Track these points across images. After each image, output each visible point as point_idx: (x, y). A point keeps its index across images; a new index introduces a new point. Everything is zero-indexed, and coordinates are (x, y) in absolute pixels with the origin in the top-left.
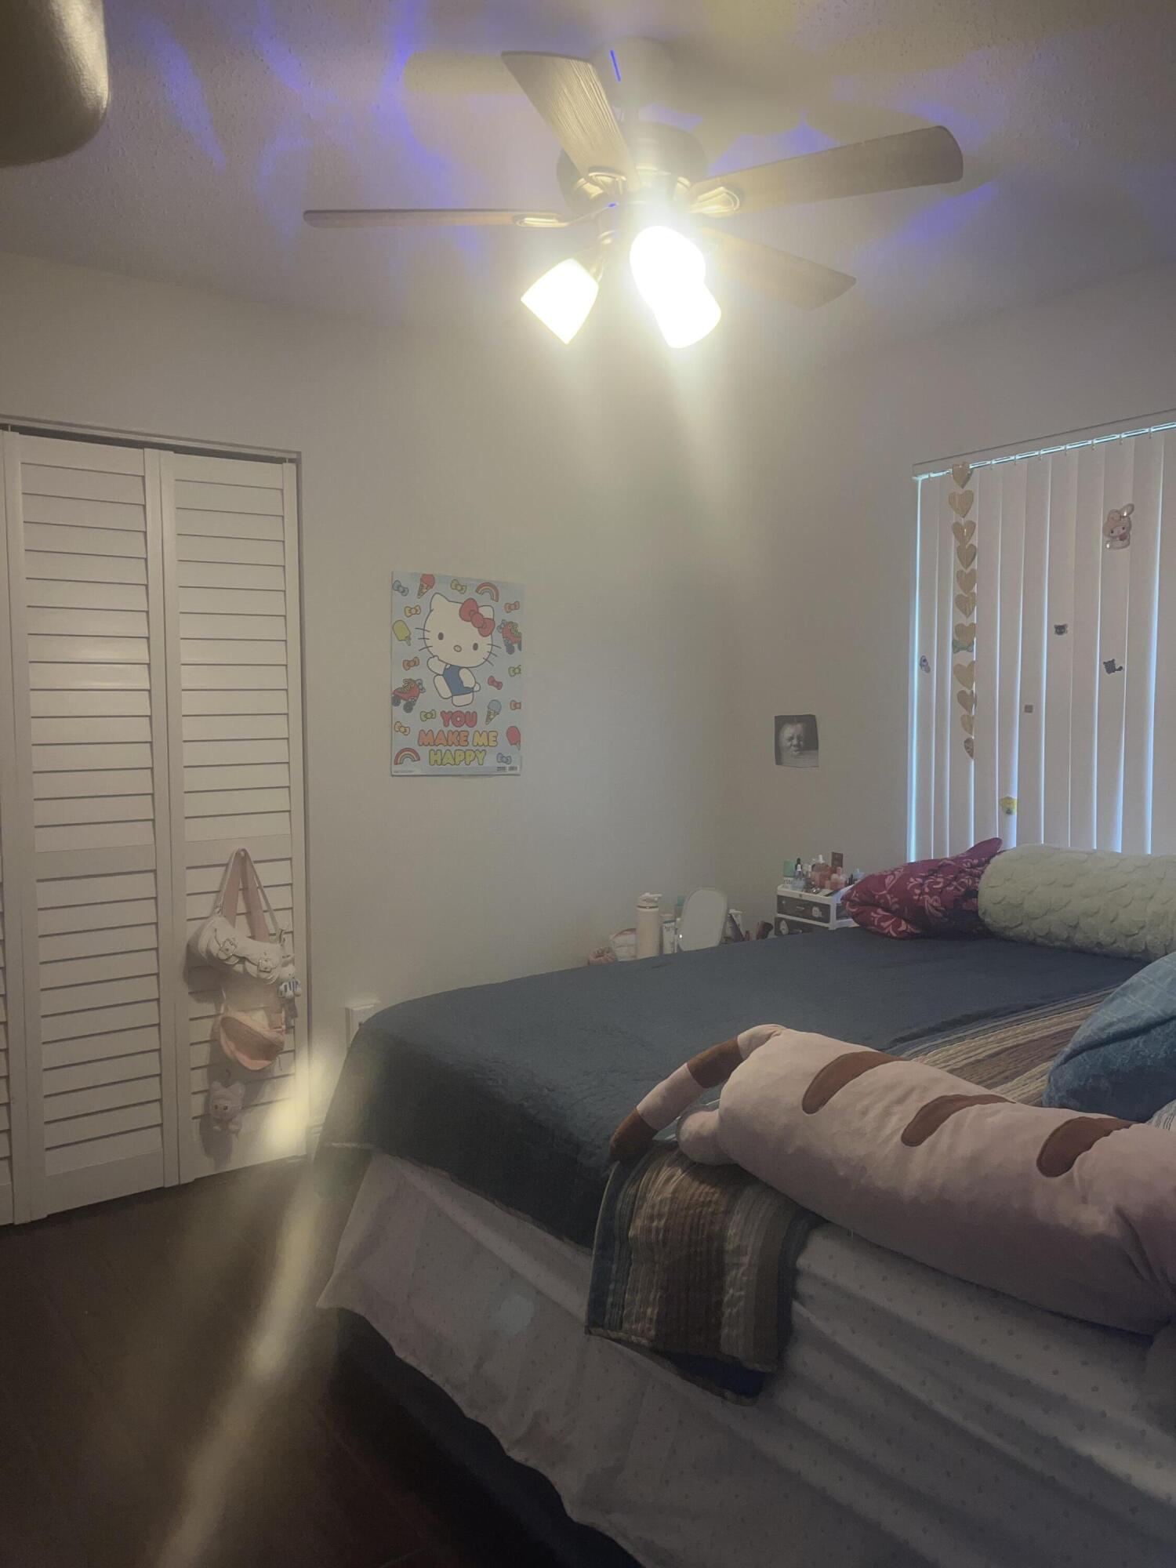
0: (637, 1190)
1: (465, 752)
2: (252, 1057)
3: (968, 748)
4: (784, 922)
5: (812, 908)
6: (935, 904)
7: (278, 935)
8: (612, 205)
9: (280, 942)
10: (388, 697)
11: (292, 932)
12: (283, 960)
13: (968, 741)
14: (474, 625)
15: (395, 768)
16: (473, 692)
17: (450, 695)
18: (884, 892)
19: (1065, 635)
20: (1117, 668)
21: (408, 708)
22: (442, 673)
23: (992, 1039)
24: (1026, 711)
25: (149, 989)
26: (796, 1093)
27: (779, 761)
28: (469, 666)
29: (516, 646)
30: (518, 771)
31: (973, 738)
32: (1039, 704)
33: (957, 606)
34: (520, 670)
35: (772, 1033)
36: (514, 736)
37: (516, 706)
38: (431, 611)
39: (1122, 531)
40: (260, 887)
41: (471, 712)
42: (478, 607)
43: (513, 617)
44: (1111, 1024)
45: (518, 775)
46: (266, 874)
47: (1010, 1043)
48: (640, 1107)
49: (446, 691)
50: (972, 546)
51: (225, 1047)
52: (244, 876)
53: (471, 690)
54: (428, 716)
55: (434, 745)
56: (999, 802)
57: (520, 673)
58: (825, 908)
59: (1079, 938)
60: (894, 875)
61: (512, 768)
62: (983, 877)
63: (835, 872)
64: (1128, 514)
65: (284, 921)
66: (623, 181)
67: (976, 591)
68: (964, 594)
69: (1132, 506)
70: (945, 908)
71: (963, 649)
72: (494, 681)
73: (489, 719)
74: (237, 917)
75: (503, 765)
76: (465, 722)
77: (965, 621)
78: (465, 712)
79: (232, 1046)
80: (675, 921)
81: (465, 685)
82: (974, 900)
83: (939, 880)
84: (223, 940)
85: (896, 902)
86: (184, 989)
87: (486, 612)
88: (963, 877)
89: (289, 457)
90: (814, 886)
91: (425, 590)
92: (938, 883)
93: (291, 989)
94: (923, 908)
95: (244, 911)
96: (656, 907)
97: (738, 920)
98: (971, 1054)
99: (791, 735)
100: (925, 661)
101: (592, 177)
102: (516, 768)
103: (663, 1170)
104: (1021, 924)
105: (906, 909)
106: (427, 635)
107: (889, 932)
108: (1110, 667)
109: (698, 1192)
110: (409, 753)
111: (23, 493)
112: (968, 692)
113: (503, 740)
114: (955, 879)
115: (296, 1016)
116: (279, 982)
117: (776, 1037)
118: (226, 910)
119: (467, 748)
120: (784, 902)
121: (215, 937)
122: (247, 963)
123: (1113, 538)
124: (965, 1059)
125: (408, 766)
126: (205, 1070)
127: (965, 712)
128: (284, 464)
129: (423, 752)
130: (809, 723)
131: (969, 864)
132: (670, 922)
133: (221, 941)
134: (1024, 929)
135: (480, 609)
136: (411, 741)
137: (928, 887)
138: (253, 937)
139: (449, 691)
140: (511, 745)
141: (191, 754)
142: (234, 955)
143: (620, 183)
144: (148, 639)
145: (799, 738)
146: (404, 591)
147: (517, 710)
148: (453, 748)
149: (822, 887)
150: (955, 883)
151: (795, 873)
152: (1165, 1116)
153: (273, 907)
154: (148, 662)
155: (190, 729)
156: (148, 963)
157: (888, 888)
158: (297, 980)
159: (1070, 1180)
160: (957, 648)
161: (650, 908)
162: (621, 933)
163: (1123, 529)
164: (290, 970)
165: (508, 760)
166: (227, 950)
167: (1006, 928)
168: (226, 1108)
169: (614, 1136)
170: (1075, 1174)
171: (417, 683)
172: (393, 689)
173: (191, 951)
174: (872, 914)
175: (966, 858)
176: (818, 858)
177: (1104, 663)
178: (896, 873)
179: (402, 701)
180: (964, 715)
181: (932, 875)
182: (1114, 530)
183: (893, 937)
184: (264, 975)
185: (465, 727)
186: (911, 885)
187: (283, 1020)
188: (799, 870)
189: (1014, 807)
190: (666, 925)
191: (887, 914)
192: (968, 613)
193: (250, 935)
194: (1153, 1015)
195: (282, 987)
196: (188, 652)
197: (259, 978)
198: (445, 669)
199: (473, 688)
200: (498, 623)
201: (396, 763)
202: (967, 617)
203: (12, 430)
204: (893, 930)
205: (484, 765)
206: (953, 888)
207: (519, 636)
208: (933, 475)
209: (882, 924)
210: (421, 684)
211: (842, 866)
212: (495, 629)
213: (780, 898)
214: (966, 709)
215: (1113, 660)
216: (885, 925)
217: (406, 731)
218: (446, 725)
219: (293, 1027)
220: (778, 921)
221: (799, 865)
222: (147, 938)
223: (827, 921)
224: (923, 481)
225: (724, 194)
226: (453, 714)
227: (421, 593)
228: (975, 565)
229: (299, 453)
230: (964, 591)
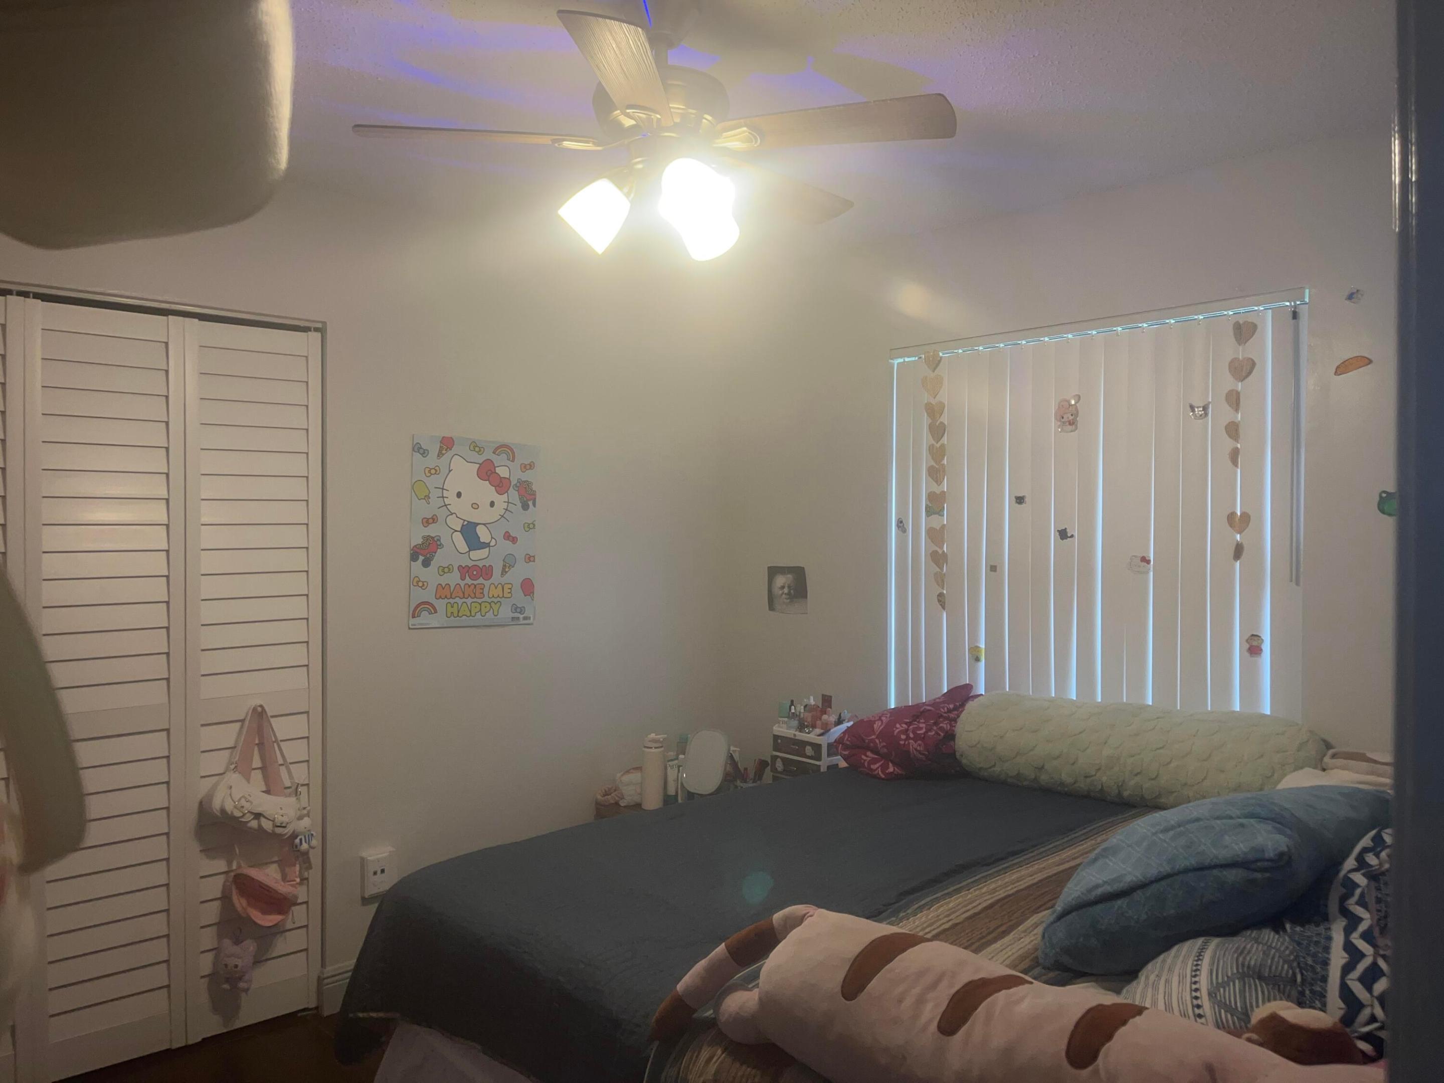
0: (679, 1073)
1: (480, 604)
2: (264, 912)
3: (941, 601)
4: (779, 760)
5: (805, 747)
6: (918, 748)
7: (294, 788)
8: (644, 135)
9: (296, 795)
10: (406, 553)
11: (308, 785)
12: (299, 813)
13: (941, 595)
14: (490, 484)
15: (412, 621)
16: (489, 546)
17: (468, 550)
18: (873, 737)
19: (1024, 505)
20: (1069, 535)
21: (426, 563)
22: (459, 529)
23: (984, 890)
24: (991, 570)
25: (158, 848)
26: (835, 980)
27: (771, 607)
28: (484, 522)
29: (530, 503)
30: (531, 621)
31: (945, 592)
32: (1003, 563)
33: (929, 475)
34: (534, 525)
35: (805, 915)
36: (528, 587)
37: (530, 559)
38: (450, 471)
39: (1071, 418)
40: (276, 741)
41: (487, 565)
42: (495, 467)
43: (527, 476)
44: (1097, 886)
45: (532, 624)
46: (281, 728)
47: (1001, 894)
48: (680, 987)
49: (462, 546)
50: (942, 423)
51: (237, 905)
52: (260, 731)
53: (487, 545)
54: (445, 570)
55: (451, 598)
56: (969, 650)
57: (534, 528)
58: (817, 747)
59: (1044, 778)
60: (882, 721)
61: (525, 618)
62: (959, 720)
63: (825, 714)
64: (1076, 403)
65: (300, 774)
66: (658, 118)
67: (946, 463)
68: (935, 465)
69: (1079, 397)
70: (928, 752)
71: (935, 513)
72: (510, 536)
73: (504, 572)
74: (253, 771)
75: (516, 615)
76: (481, 576)
77: (937, 489)
78: (481, 566)
79: (244, 902)
80: (677, 759)
81: (482, 540)
82: (952, 743)
83: (921, 725)
84: (239, 797)
85: (884, 746)
86: (194, 847)
87: (502, 472)
88: (942, 722)
89: (314, 326)
90: (807, 726)
91: (444, 452)
92: (921, 729)
93: (306, 842)
94: (908, 752)
95: (260, 765)
96: (662, 747)
97: (736, 757)
98: (970, 907)
99: (782, 585)
100: (901, 522)
101: (629, 113)
102: (530, 618)
103: (703, 1051)
104: (994, 766)
105: (893, 753)
106: (445, 494)
107: (878, 773)
108: (1063, 534)
109: (740, 1074)
110: (428, 606)
111: (43, 359)
112: (940, 552)
113: (518, 593)
114: (935, 724)
115: (311, 868)
116: (294, 836)
117: (810, 918)
118: (242, 767)
119: (482, 600)
120: (779, 741)
121: (230, 795)
122: (263, 819)
123: (1064, 422)
124: (964, 912)
125: (425, 619)
126: (215, 927)
127: (938, 570)
128: (309, 333)
129: (440, 605)
130: (799, 573)
131: (946, 709)
132: (672, 760)
133: (236, 798)
134: (997, 769)
135: (497, 469)
136: (428, 595)
137: (912, 732)
138: (268, 792)
139: (466, 547)
140: (525, 596)
141: (209, 613)
142: (249, 812)
143: (655, 120)
144: (167, 500)
145: (789, 587)
146: (424, 453)
147: (531, 563)
148: (469, 601)
149: (814, 726)
150: (935, 728)
151: (789, 714)
152: (1152, 977)
153: (289, 761)
154: (167, 523)
155: (208, 587)
156: (159, 823)
157: (877, 733)
158: (312, 832)
159: (1096, 1072)
160: (929, 512)
161: (656, 748)
162: (628, 772)
163: (1072, 415)
164: (306, 822)
165: (521, 610)
166: (243, 807)
167: (980, 769)
168: (236, 966)
169: (655, 1017)
170: (1101, 1066)
171: (435, 539)
172: (412, 545)
173: (204, 808)
174: (863, 757)
175: (944, 702)
176: (809, 699)
177: (1058, 531)
178: (883, 718)
179: (420, 557)
180: (937, 572)
181: (915, 721)
182: (1065, 417)
183: (880, 778)
184: (279, 831)
185: (481, 580)
186: (898, 730)
187: (297, 873)
188: (793, 711)
189: (982, 655)
190: (670, 763)
191: (876, 757)
192: (939, 482)
193: (264, 789)
194: (1134, 879)
195: (297, 841)
196: (208, 513)
197: (274, 835)
198: (463, 525)
199: (489, 543)
200: (514, 481)
201: (413, 617)
202: (939, 486)
203: (34, 298)
204: (882, 772)
205: (498, 616)
206: (933, 733)
207: (533, 494)
208: (907, 359)
209: (872, 767)
210: (439, 540)
211: (831, 708)
212: (511, 487)
213: (776, 737)
214: (939, 568)
215: (1066, 528)
216: (874, 767)
217: (423, 586)
218: (463, 579)
219: (307, 879)
220: (775, 758)
221: (793, 707)
222: (158, 797)
223: (819, 759)
224: (898, 364)
225: (747, 133)
226: (469, 568)
227: (440, 455)
228: (945, 440)
229: (324, 323)
230: (936, 463)
